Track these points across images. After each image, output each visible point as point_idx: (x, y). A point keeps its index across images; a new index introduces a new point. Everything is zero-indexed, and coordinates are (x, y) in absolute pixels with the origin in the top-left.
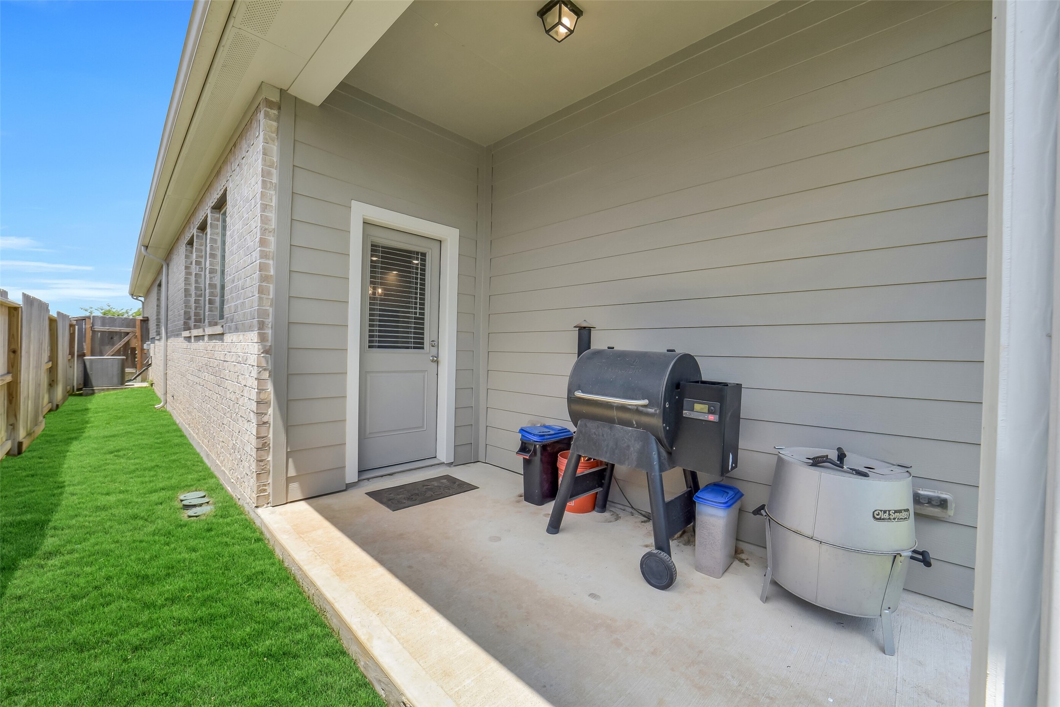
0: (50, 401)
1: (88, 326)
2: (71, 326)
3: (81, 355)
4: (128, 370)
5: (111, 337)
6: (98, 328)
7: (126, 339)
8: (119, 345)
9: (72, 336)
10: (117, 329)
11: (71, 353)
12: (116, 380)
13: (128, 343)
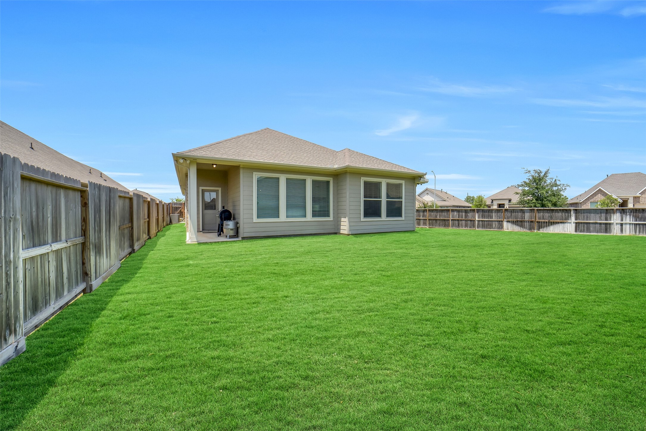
0: (163, 225)
1: (171, 206)
2: (167, 206)
3: (170, 214)
4: (180, 219)
5: (177, 209)
6: (173, 206)
7: (180, 209)
8: (179, 211)
9: (167, 208)
10: (178, 206)
11: (167, 214)
12: (177, 221)
13: (181, 210)
